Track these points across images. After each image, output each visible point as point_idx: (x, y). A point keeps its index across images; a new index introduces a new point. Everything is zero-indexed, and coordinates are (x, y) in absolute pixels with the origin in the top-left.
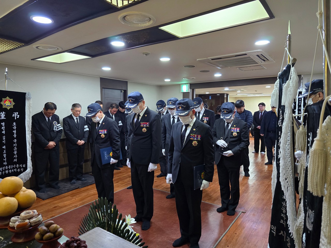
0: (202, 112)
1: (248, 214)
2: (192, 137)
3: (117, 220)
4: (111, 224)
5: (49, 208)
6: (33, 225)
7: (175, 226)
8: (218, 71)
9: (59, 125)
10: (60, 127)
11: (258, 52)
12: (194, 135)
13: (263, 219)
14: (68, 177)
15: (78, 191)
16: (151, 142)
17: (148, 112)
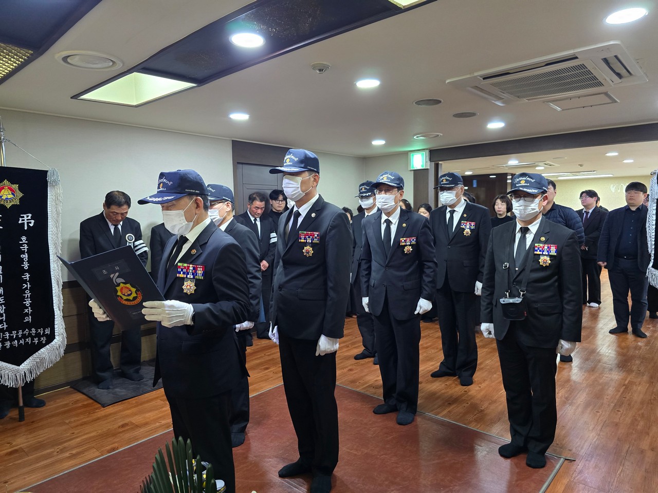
0: (460, 210)
1: (580, 465)
5: (111, 427)
8: (496, 114)
9: (141, 241)
10: (141, 248)
11: (608, 48)
16: (325, 283)
17: (320, 207)
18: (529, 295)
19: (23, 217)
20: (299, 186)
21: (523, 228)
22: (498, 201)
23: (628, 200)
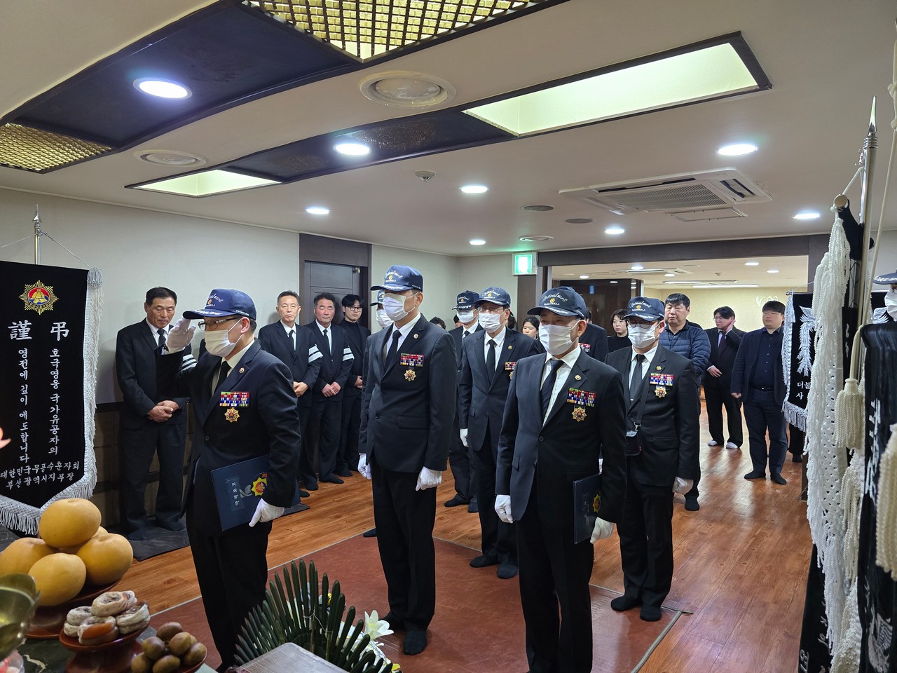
1: (698, 617)
3: (342, 624)
4: (326, 634)
5: (155, 584)
6: (125, 631)
7: (497, 646)
8: (614, 220)
9: (190, 356)
10: (190, 364)
11: (725, 173)
13: (741, 633)
16: (428, 410)
17: (421, 328)
18: (644, 428)
19: (56, 326)
20: (403, 305)
21: (639, 356)
22: (616, 318)
23: (765, 321)
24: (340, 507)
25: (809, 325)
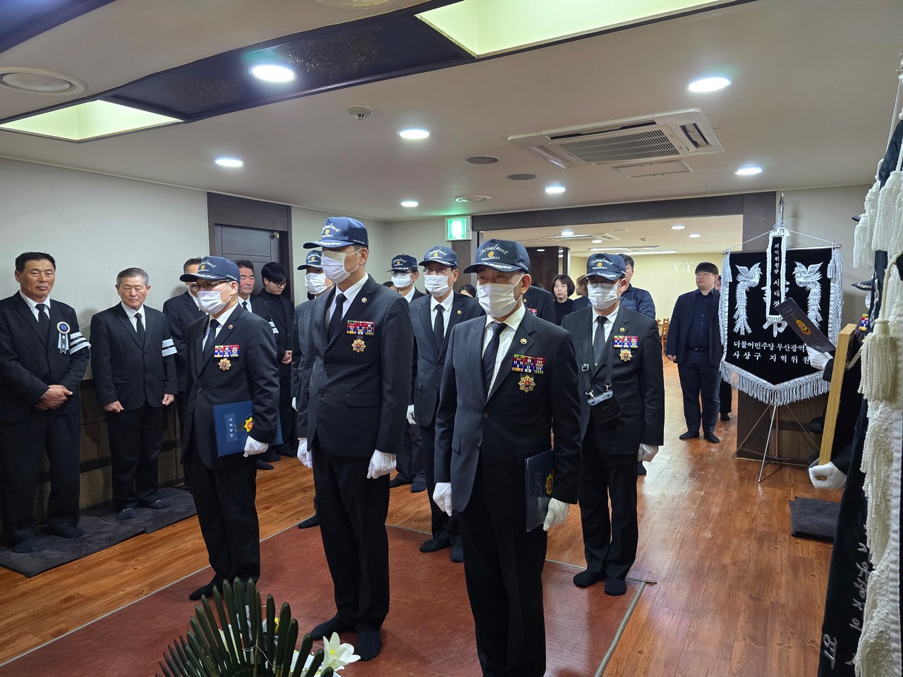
1: (662, 586)
2: (518, 363)
3: (296, 654)
4: (274, 669)
5: (49, 603)
7: (460, 639)
8: (554, 176)
9: (79, 334)
10: (80, 343)
12: (523, 357)
14: (111, 497)
15: (145, 543)
16: (380, 386)
17: (369, 290)
20: (343, 264)
21: (600, 318)
22: (558, 282)
23: (698, 282)
24: (269, 497)
25: (745, 284)
